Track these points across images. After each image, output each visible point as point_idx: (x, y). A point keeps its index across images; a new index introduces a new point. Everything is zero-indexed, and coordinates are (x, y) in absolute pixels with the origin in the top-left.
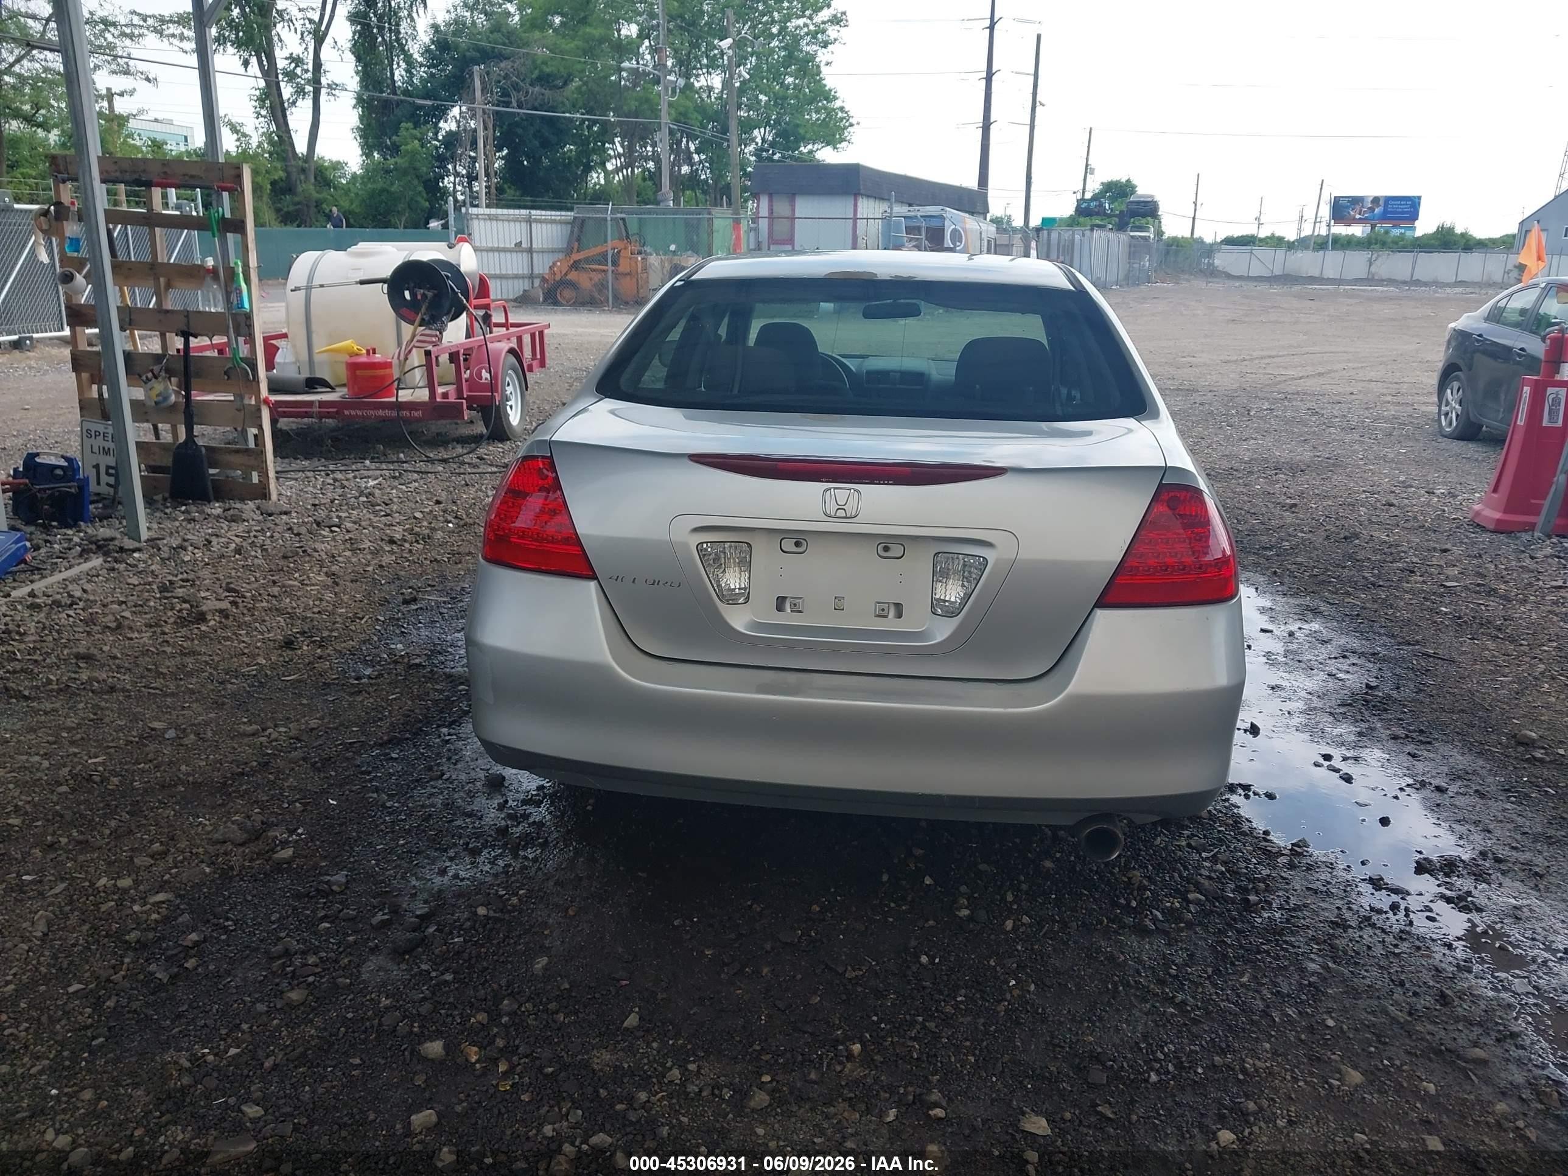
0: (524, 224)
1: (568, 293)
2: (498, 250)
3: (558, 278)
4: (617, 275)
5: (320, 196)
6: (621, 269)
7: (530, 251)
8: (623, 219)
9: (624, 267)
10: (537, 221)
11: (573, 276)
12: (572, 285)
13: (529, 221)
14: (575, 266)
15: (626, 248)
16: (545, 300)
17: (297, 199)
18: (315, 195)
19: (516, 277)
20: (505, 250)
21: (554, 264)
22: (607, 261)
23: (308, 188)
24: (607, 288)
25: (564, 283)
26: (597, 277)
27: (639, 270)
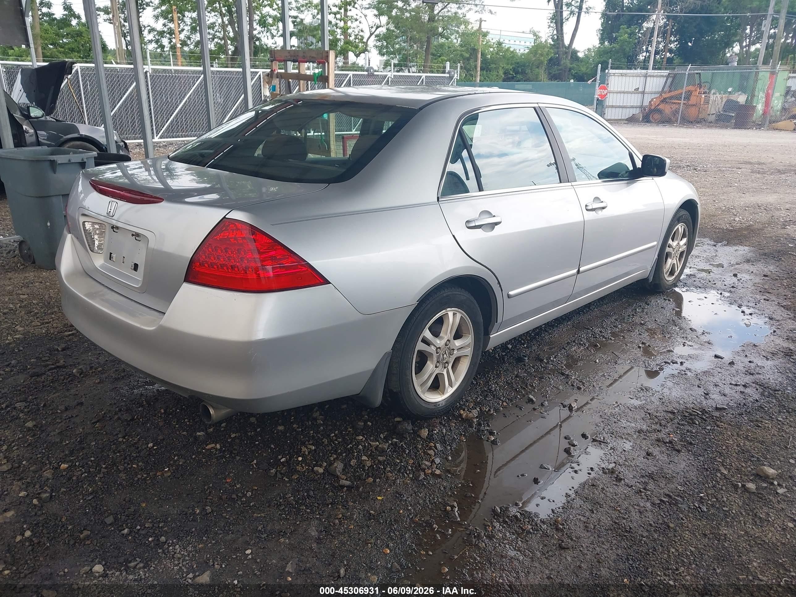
0: (642, 78)
1: (657, 116)
2: (624, 93)
3: (653, 108)
4: (687, 105)
5: (571, 66)
6: (690, 102)
7: (643, 93)
8: (699, 74)
9: (693, 100)
10: (650, 76)
11: (661, 107)
12: (660, 111)
13: (646, 76)
14: (664, 101)
15: (696, 90)
16: (643, 119)
17: (560, 68)
18: (569, 65)
19: (632, 107)
20: (628, 93)
21: (652, 100)
22: (681, 98)
23: (566, 62)
24: (678, 114)
25: (657, 110)
26: (674, 107)
27: (702, 103)
